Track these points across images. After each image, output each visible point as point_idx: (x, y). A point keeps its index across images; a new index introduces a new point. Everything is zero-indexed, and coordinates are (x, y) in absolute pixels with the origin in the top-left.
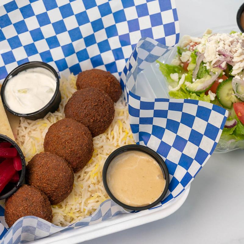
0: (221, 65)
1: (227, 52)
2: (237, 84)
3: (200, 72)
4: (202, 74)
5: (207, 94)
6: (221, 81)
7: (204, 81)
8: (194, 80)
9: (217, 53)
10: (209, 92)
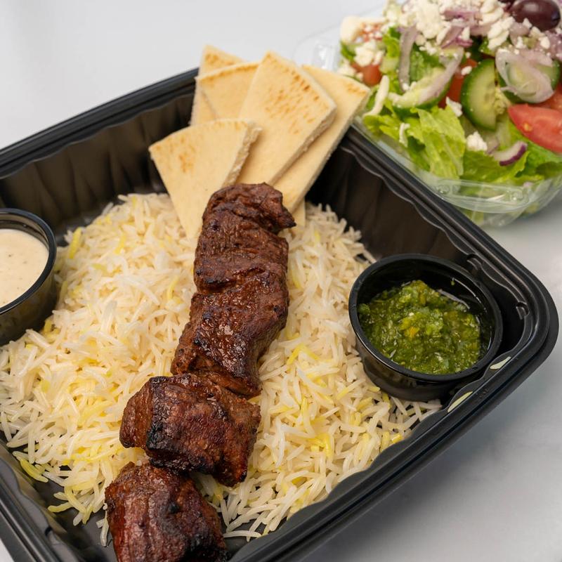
0: (460, 37)
1: (465, 8)
2: (506, 63)
3: (413, 69)
4: (418, 72)
5: (442, 105)
6: (467, 70)
7: (430, 81)
8: (405, 86)
9: (443, 17)
10: (448, 101)
